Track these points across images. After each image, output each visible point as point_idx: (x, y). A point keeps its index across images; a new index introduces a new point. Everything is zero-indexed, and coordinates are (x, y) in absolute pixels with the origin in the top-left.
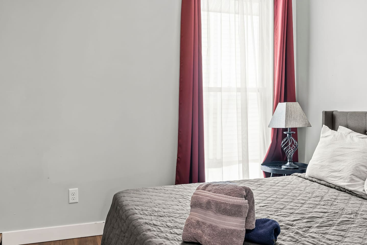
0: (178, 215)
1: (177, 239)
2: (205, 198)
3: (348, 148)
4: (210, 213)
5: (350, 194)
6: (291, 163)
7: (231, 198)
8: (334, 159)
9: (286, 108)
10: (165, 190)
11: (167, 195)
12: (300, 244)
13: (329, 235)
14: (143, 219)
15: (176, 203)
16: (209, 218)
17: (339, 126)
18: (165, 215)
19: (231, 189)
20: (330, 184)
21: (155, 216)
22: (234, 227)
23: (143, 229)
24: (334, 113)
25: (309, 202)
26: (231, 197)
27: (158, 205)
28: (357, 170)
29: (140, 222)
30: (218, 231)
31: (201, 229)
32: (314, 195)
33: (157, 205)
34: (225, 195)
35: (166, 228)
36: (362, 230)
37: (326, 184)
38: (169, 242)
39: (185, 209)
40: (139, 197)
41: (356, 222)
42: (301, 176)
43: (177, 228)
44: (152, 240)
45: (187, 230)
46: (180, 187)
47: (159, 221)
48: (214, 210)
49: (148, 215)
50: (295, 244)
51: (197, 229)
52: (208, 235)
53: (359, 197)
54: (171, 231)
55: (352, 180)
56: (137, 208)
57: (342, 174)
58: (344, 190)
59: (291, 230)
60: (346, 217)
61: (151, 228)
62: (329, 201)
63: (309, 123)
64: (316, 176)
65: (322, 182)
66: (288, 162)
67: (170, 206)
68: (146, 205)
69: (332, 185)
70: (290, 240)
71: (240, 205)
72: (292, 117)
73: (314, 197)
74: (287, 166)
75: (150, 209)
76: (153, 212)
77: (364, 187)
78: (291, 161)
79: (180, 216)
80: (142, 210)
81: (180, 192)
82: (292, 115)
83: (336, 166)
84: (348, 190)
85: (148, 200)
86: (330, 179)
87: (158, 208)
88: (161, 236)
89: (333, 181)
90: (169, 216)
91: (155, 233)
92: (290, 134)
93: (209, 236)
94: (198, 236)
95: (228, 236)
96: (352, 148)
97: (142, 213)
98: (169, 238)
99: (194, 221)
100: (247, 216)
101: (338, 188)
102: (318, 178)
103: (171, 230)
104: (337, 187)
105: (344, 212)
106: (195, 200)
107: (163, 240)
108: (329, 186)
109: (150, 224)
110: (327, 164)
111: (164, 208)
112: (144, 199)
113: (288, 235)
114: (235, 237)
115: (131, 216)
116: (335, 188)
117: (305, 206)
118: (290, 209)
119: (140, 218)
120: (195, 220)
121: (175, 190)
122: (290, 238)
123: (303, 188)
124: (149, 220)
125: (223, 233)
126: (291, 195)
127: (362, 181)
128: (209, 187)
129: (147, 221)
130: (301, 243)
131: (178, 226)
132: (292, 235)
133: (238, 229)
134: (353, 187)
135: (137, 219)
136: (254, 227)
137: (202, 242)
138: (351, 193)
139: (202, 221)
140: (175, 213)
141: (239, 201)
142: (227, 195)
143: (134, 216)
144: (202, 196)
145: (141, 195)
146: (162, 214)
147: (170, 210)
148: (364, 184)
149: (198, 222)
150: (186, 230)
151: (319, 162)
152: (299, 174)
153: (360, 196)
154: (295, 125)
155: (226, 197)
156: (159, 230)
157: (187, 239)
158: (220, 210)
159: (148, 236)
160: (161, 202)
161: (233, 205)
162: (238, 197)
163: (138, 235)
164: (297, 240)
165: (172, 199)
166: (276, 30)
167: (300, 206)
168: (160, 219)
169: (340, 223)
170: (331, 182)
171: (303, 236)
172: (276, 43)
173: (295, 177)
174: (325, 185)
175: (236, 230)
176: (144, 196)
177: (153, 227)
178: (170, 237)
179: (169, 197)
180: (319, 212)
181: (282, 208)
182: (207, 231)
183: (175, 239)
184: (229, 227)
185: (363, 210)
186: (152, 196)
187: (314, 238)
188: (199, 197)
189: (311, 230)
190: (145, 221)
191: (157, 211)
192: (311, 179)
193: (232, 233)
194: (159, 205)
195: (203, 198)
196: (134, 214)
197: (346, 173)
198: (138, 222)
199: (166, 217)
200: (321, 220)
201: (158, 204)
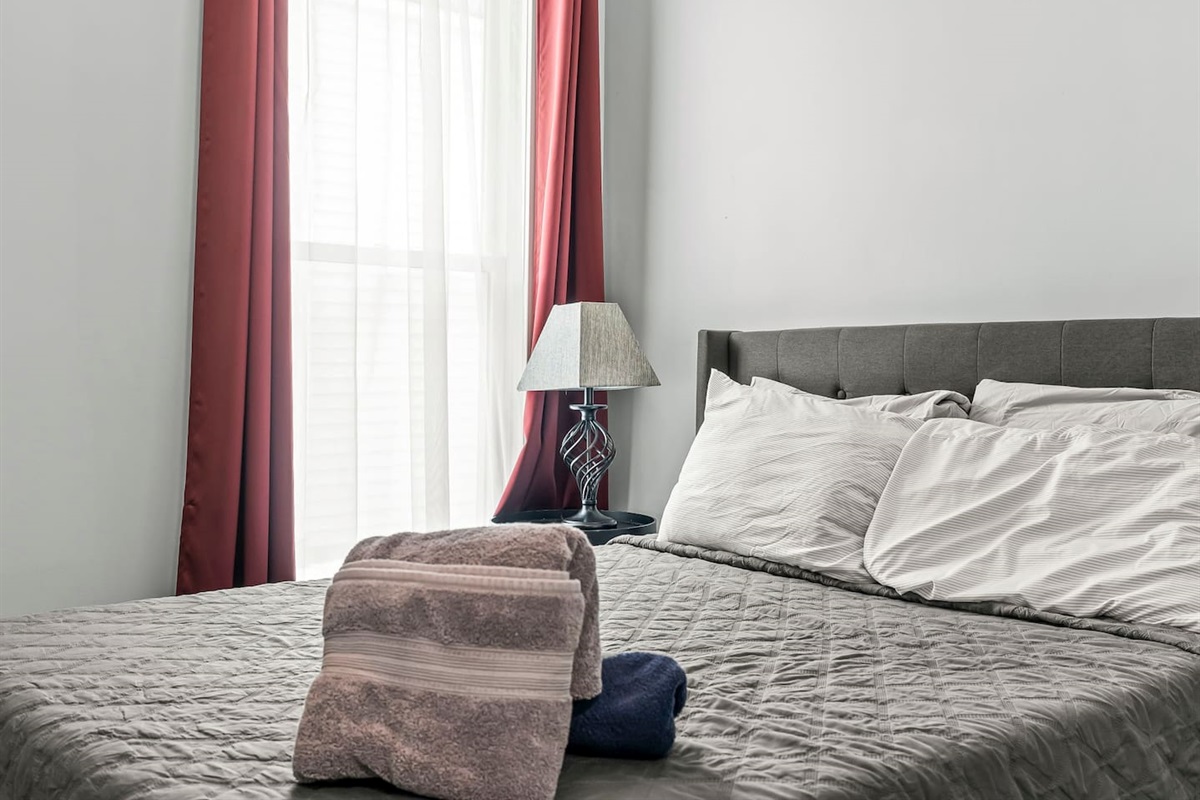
0: (241, 692)
1: (268, 778)
2: (397, 587)
3: (802, 436)
4: (425, 646)
5: (818, 582)
6: (594, 508)
7: (517, 572)
8: (759, 475)
9: (582, 321)
10: (154, 611)
11: (169, 629)
12: (755, 739)
13: (828, 701)
14: (84, 719)
15: (218, 651)
16: (419, 666)
17: (754, 378)
18: (182, 695)
19: (510, 540)
20: (746, 560)
21: (137, 703)
22: (532, 692)
23: (91, 760)
24: (734, 337)
25: (703, 613)
26: (514, 569)
27: (139, 665)
28: (838, 503)
29: (74, 732)
30: (463, 714)
31: (382, 720)
32: (712, 592)
33: (135, 666)
34: (488, 565)
35: (200, 743)
36: (918, 677)
37: (734, 558)
38: (234, 791)
39: (263, 670)
40: (43, 642)
41: (883, 658)
42: (643, 544)
43: (250, 736)
44: (148, 794)
45: (320, 730)
46: (217, 597)
47: (160, 720)
48: (443, 631)
49: (104, 703)
50: (737, 740)
51: (364, 721)
52: (420, 739)
53: (849, 590)
54: (228, 749)
55: (824, 535)
56: (43, 681)
57: (791, 520)
58: (797, 573)
59: (699, 699)
60: (844, 646)
61: (131, 748)
62: (767, 607)
63: (653, 375)
64: (695, 536)
65: (719, 555)
66: (584, 507)
67: (194, 662)
68: (86, 667)
69: (754, 560)
70: (711, 729)
71: (557, 599)
72: (600, 352)
73: (713, 599)
74: (581, 520)
75: (109, 682)
76: (124, 691)
77: (862, 554)
78: (593, 505)
79: (250, 694)
80: (72, 688)
81: (225, 615)
82: (600, 346)
83: (767, 497)
84: (808, 571)
85: (88, 649)
86: (747, 540)
87: (144, 674)
88: (186, 774)
89: (757, 548)
90: (202, 700)
91: (157, 766)
92: (589, 411)
93: (423, 740)
94: (373, 748)
95: (510, 730)
96: (817, 435)
97: (73, 699)
98: (226, 776)
99: (348, 689)
100: (578, 641)
101: (777, 566)
102: (705, 542)
103: (225, 749)
104: (770, 566)
105: (829, 634)
106: (350, 602)
107: (202, 789)
108: (746, 564)
109: (124, 736)
110: (737, 492)
111: (169, 673)
112: (67, 647)
113: (697, 716)
114: (537, 732)
115: (18, 717)
116: (763, 570)
117: (698, 625)
118: (655, 638)
119: (67, 719)
120: (354, 684)
121: (198, 608)
122: (709, 725)
123: (665, 574)
124: (111, 719)
125: (490, 720)
126: (635, 598)
127: (854, 538)
128: (403, 544)
129: (105, 725)
130: (759, 736)
131: (256, 729)
132: (711, 712)
133: (548, 696)
134: (829, 560)
135: (51, 724)
136: (598, 687)
137: (394, 769)
138: (819, 578)
139: (389, 684)
140: (225, 687)
141: (551, 584)
142: (496, 564)
143: (36, 713)
144: (381, 582)
145: (52, 634)
146: (166, 692)
147: (197, 676)
148: (861, 545)
149: (369, 689)
150: (310, 728)
151: (708, 487)
152: (636, 539)
153: (850, 585)
154: (611, 377)
155: (493, 572)
156: (170, 753)
157: (321, 770)
158: (468, 626)
159: (121, 782)
160: (149, 653)
161: (528, 603)
162: (545, 566)
163: (64, 788)
164: (740, 728)
165: (196, 639)
166: (544, 58)
167: (683, 627)
168: (162, 712)
169: (840, 664)
170: (751, 550)
171: (750, 713)
172: (541, 103)
173: (625, 548)
174: (729, 563)
175: (542, 701)
176: (66, 639)
177: (138, 743)
178: (230, 773)
179: (180, 633)
180: (755, 640)
181: (626, 637)
182: (413, 720)
183: (258, 777)
184: (511, 692)
185: (883, 624)
186: (105, 635)
187: (788, 715)
188: (368, 586)
189: (766, 693)
190: (94, 726)
191: (140, 685)
192: (678, 547)
193: (525, 718)
194: (142, 663)
195: (388, 586)
196: (33, 706)
197: (805, 517)
198: (60, 735)
199: (188, 702)
200: (776, 661)
201: (136, 662)
